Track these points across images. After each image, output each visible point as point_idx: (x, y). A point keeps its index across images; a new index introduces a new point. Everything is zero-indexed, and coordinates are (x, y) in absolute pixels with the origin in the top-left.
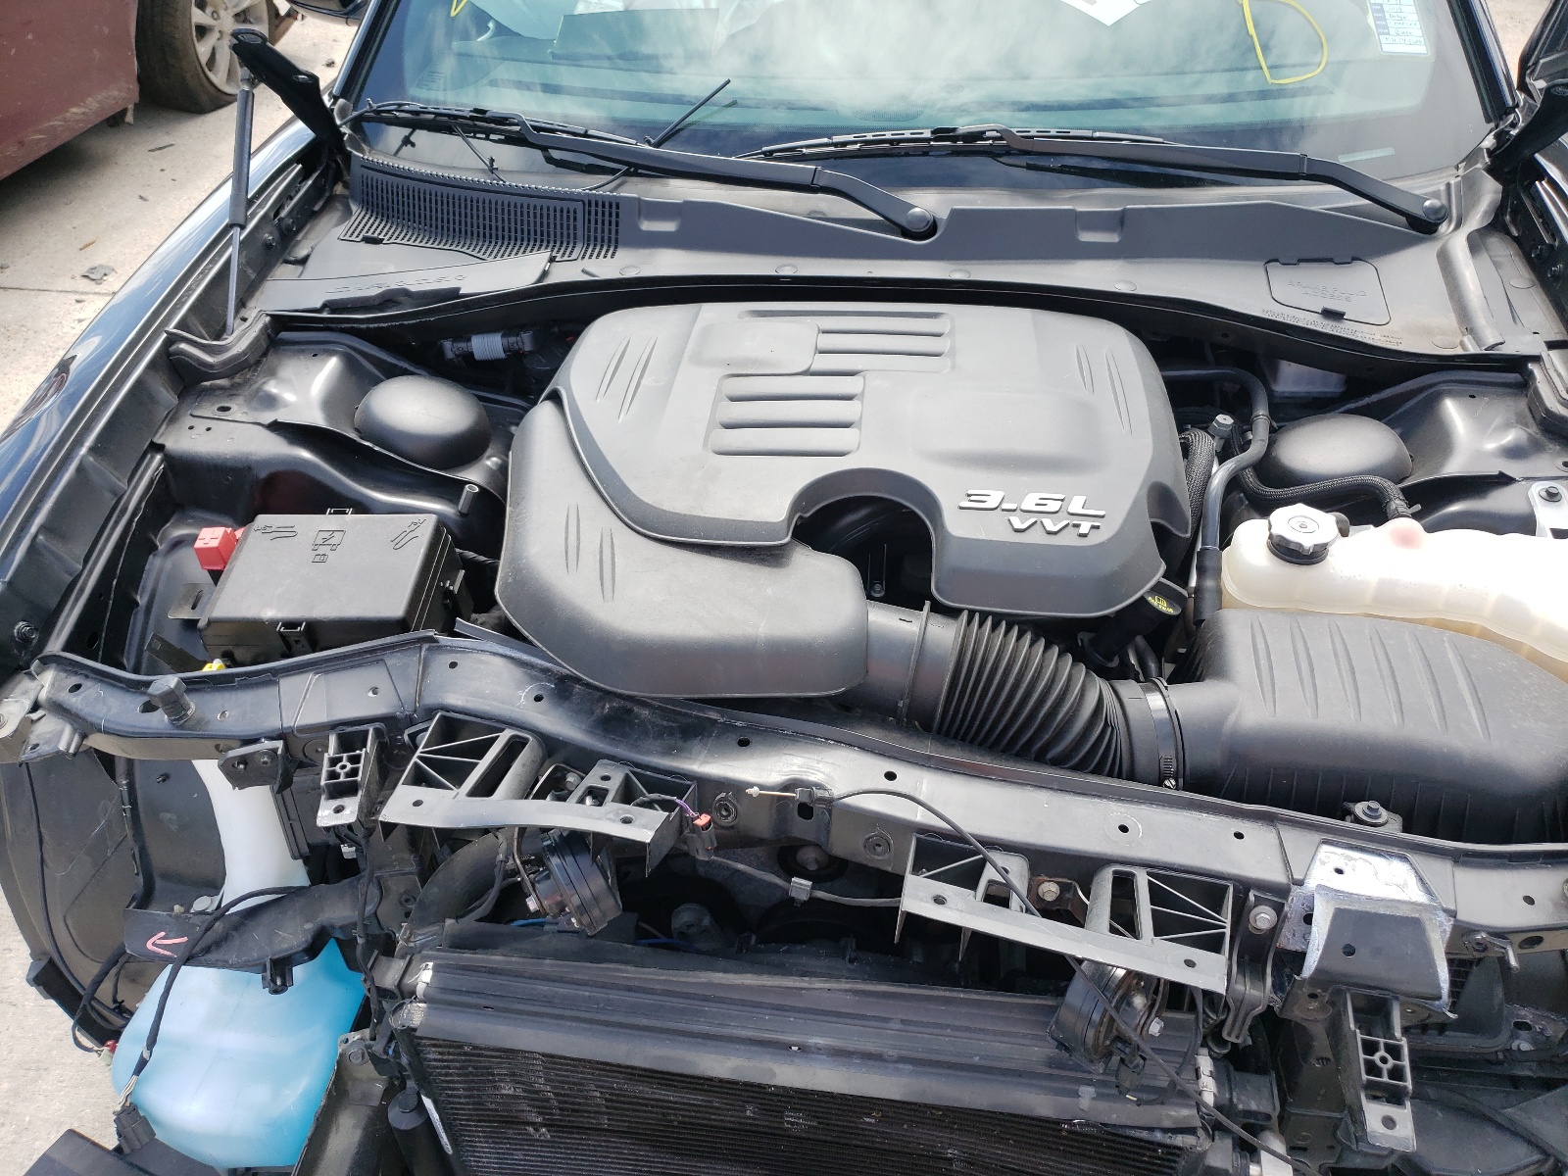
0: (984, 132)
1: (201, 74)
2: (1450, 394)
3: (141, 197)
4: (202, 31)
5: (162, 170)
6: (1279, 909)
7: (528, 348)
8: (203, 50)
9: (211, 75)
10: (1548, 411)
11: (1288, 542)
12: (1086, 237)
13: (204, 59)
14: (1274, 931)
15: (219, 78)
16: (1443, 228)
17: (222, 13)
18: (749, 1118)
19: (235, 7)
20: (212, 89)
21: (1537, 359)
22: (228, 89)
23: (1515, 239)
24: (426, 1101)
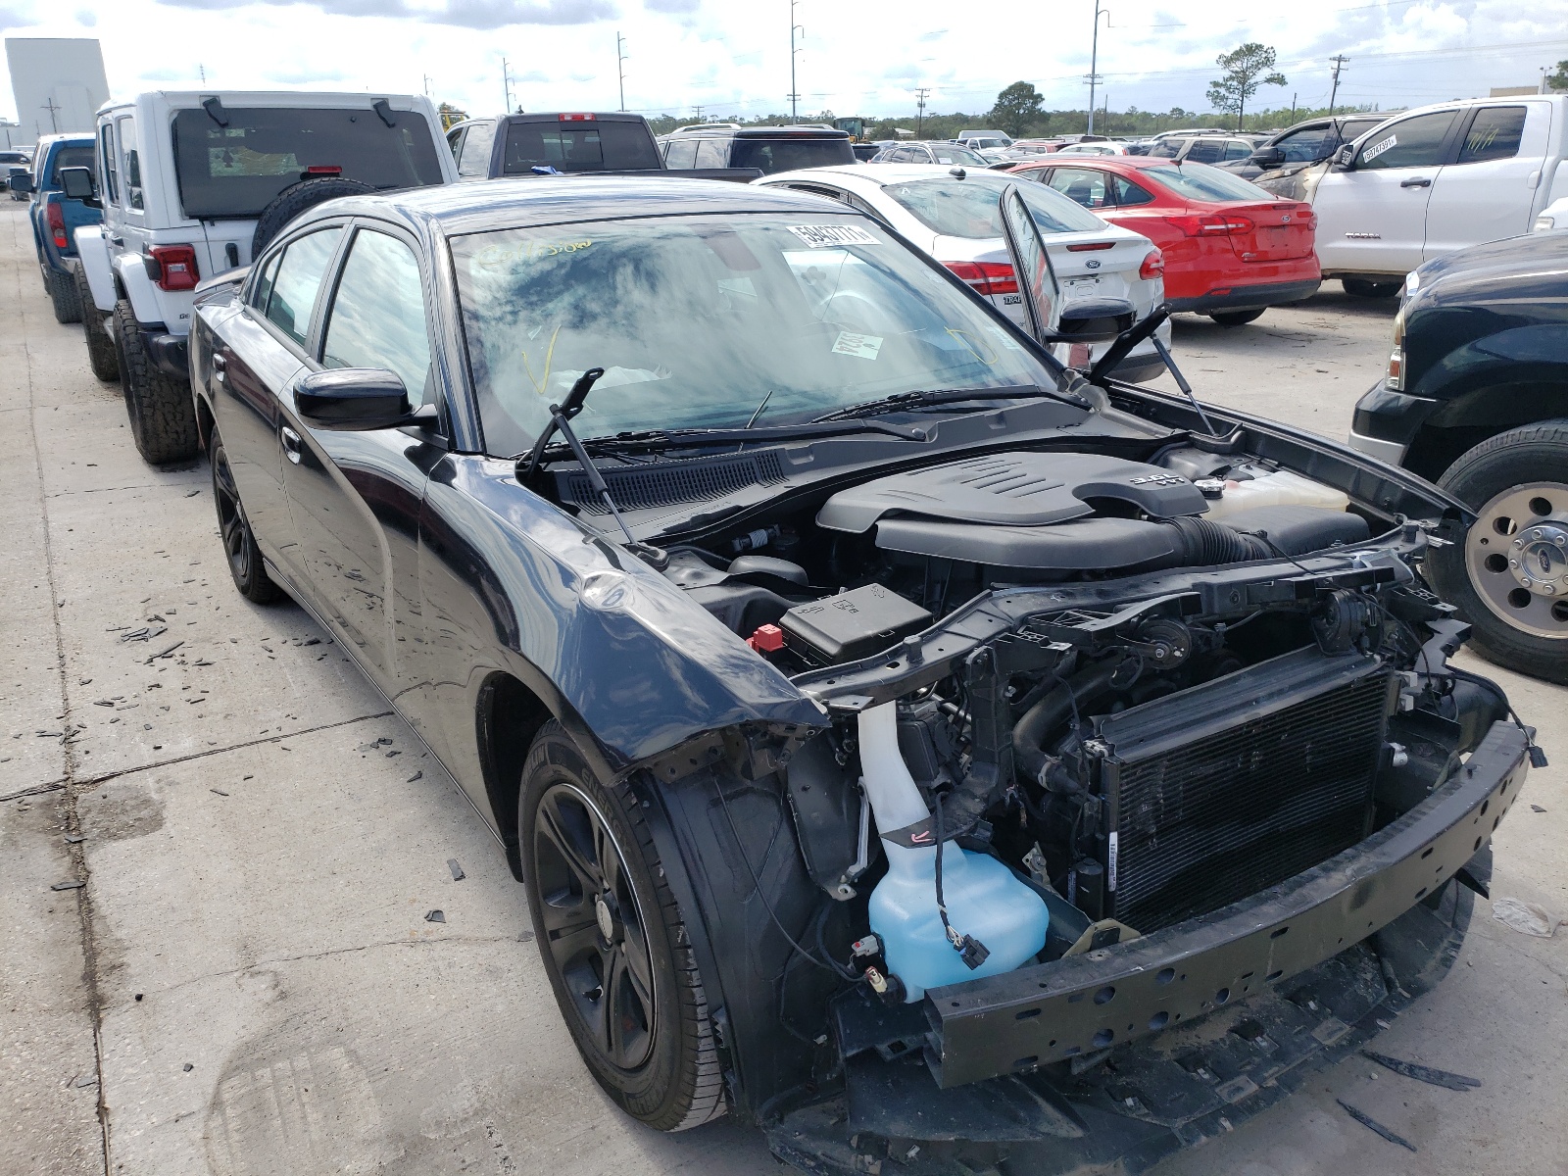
2: (1170, 454)
18: (1239, 770)
21: (1191, 433)
23: (1137, 412)
24: (1114, 838)
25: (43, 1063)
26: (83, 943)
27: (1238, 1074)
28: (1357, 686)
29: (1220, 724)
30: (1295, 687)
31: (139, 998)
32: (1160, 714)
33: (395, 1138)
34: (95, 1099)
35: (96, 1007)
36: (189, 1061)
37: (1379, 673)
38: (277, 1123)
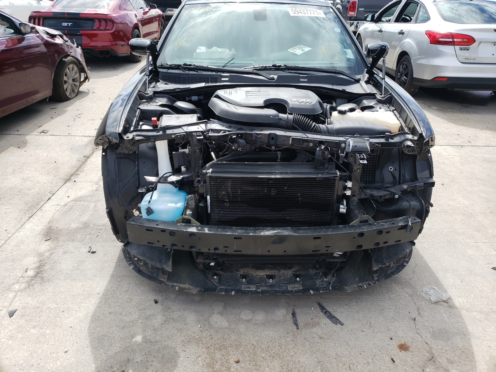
0: (281, 65)
1: (64, 91)
2: (364, 100)
3: (51, 117)
4: (66, 82)
5: (55, 112)
6: (345, 144)
7: (202, 98)
8: (65, 86)
9: (66, 93)
10: (379, 99)
11: (341, 110)
12: (301, 80)
13: (65, 88)
14: (345, 147)
15: (68, 94)
16: (360, 82)
17: (70, 78)
18: (266, 193)
19: (73, 77)
20: (66, 96)
21: (376, 94)
22: (69, 97)
23: (372, 84)
24: (208, 197)
25: (50, 187)
26: (78, 168)
27: (253, 284)
28: (319, 179)
29: (253, 176)
30: (292, 173)
31: (75, 181)
32: (238, 168)
33: (85, 223)
34: (50, 196)
35: (67, 180)
36: (69, 196)
37: (332, 178)
38: (71, 212)
